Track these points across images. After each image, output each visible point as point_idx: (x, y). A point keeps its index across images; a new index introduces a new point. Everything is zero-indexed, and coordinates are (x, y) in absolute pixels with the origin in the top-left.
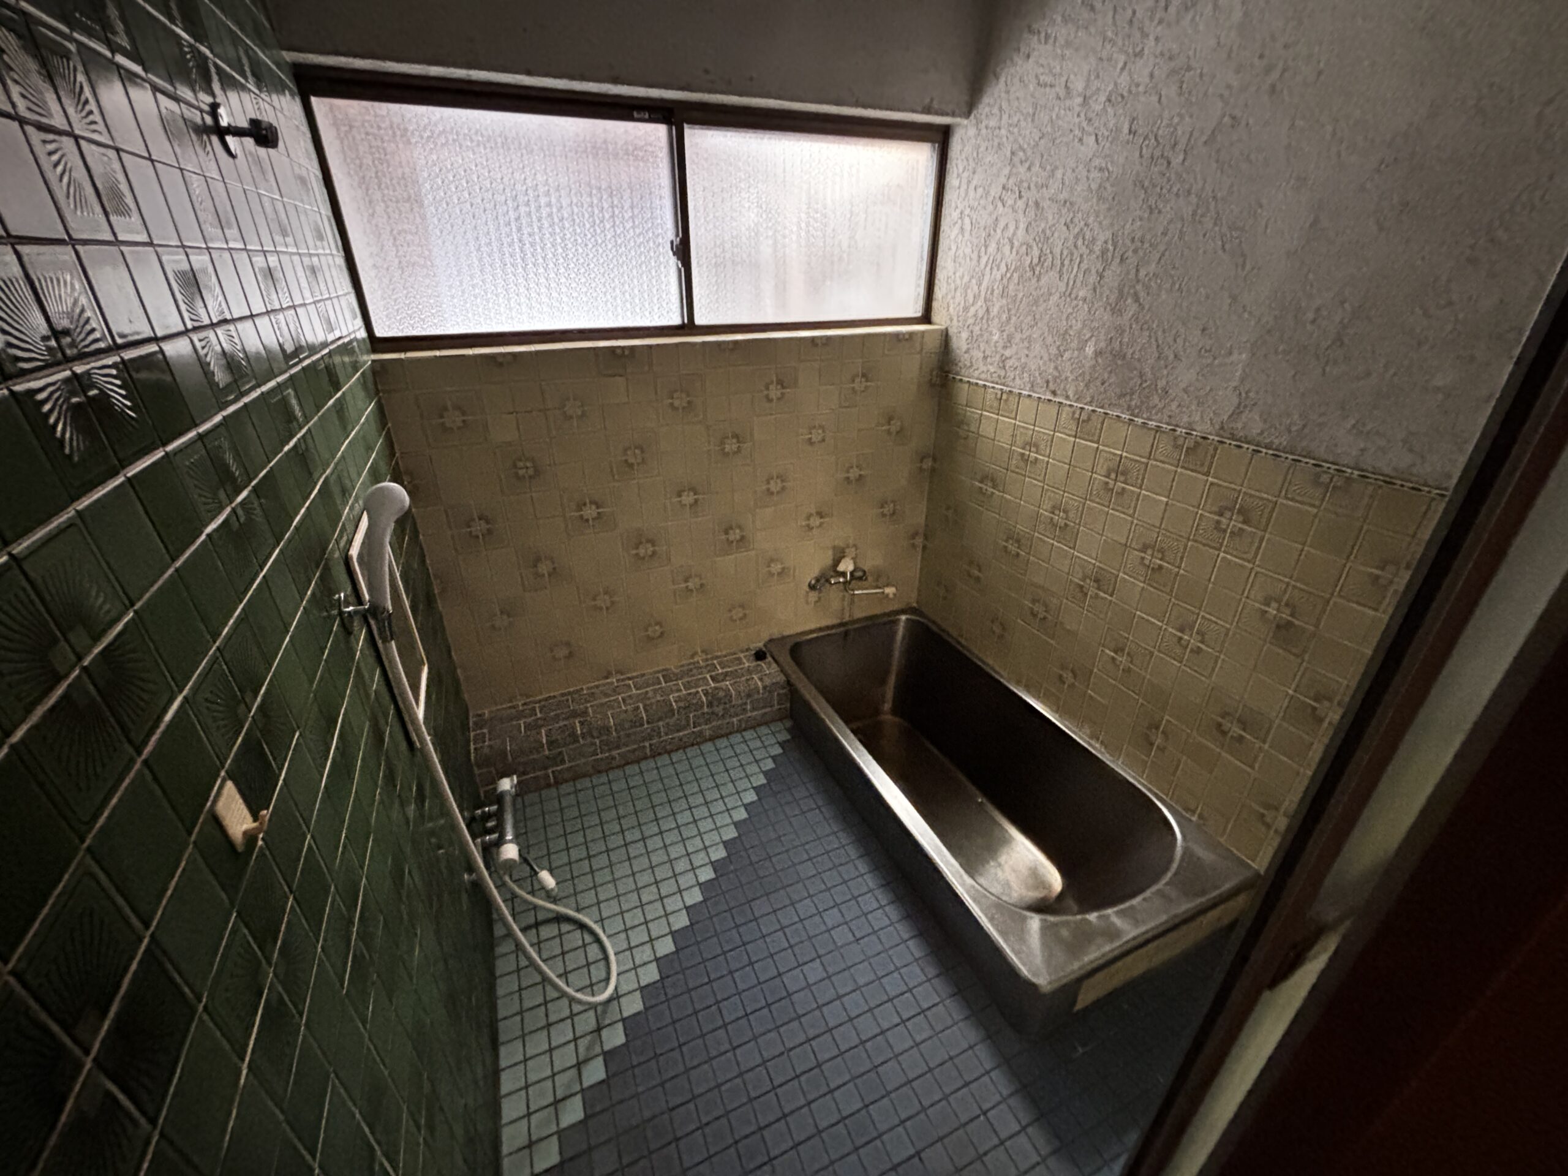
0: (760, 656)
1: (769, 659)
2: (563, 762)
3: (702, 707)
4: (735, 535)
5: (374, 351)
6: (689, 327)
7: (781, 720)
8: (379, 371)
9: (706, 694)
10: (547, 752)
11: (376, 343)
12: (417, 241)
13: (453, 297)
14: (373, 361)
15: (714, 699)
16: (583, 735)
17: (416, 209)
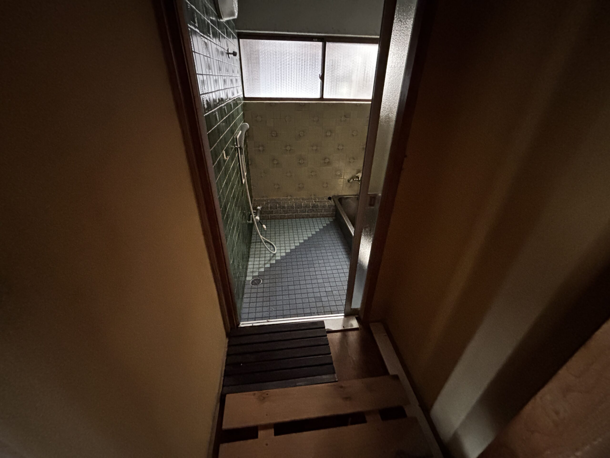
0: (330, 198)
1: (332, 200)
2: (273, 214)
3: (310, 207)
4: (327, 160)
5: (244, 100)
6: (322, 99)
7: (332, 217)
8: (244, 105)
9: (312, 204)
10: (269, 210)
11: (245, 98)
12: (257, 73)
13: (263, 88)
14: (244, 102)
15: (314, 206)
16: (279, 207)
17: (258, 65)
